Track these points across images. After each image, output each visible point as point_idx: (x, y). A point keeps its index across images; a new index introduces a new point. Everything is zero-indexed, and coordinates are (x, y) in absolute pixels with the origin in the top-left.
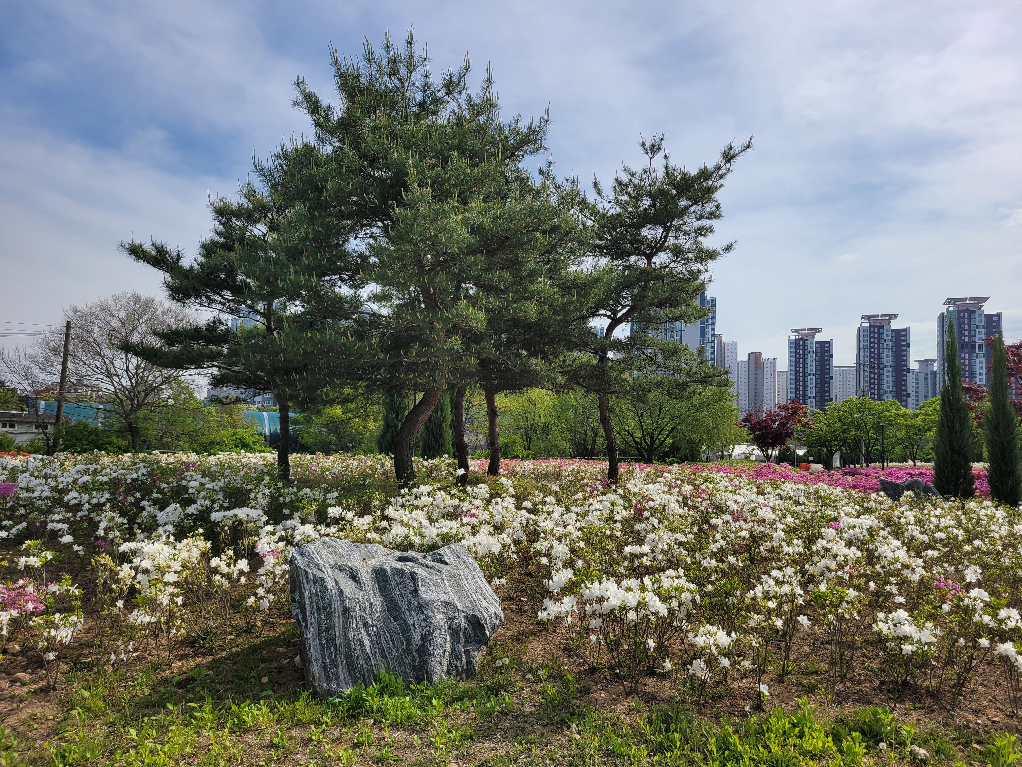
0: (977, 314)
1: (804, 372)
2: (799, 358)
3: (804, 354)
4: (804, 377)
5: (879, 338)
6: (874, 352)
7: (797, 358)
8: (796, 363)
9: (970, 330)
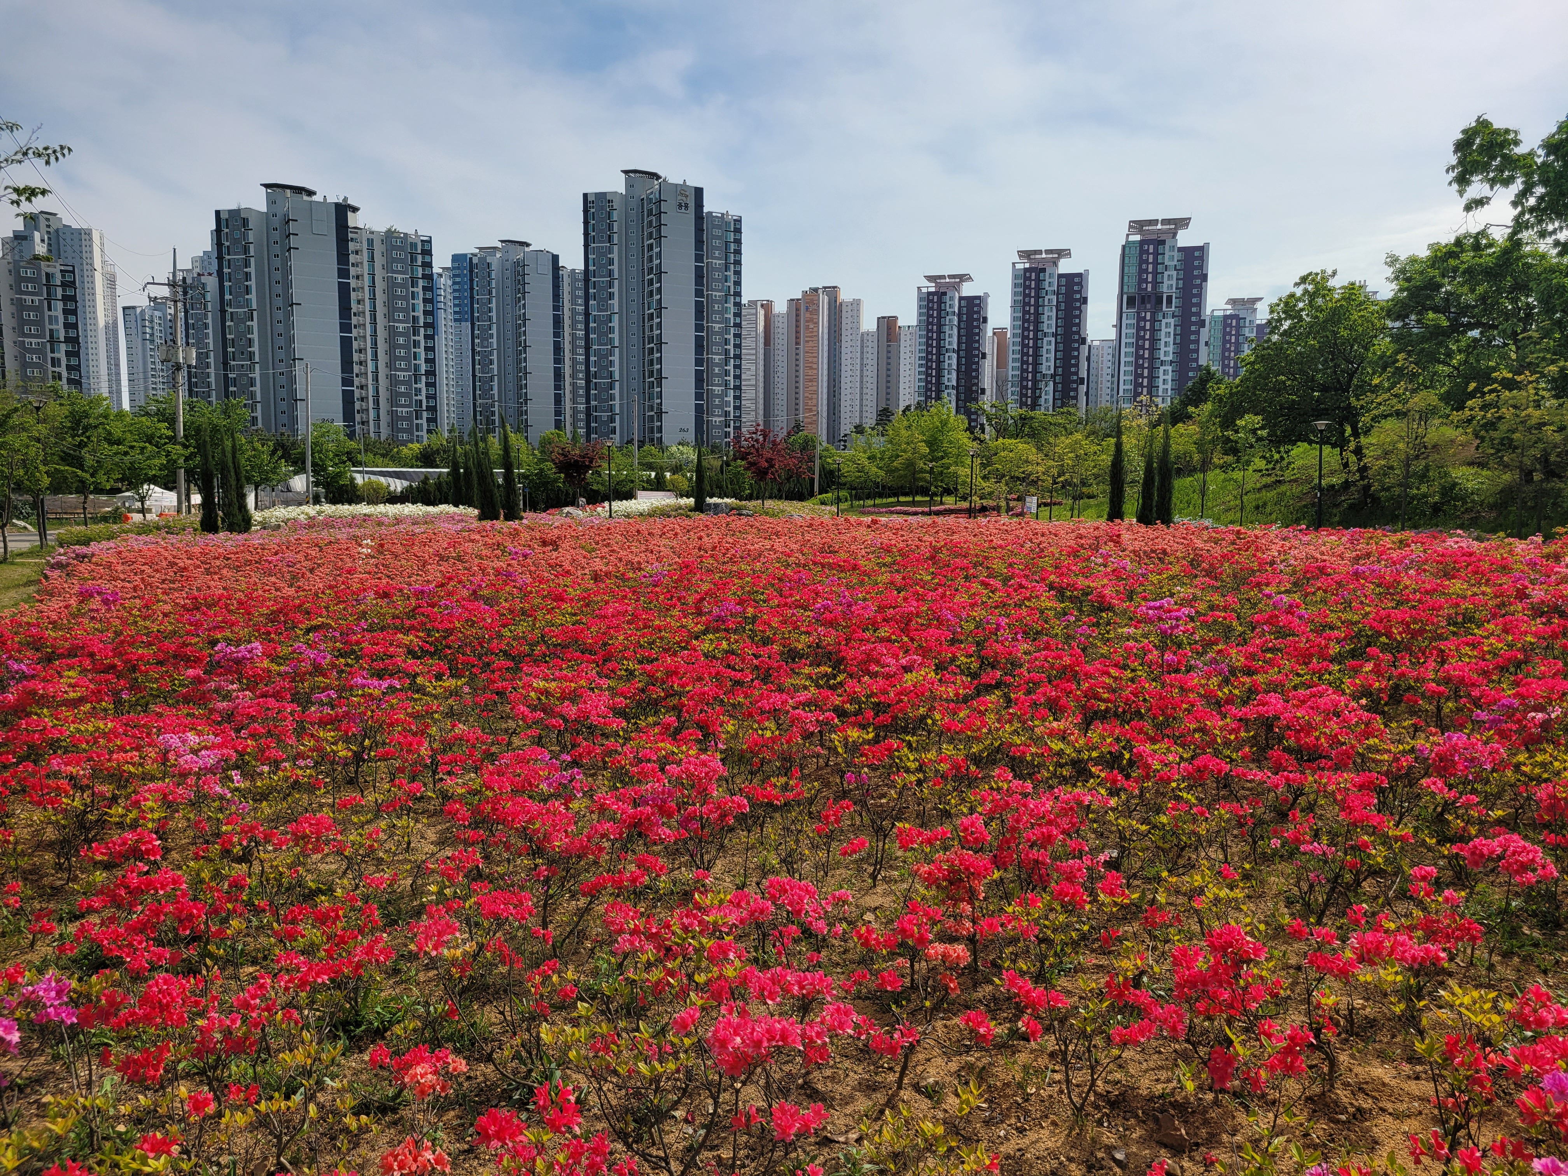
0: (1167, 246)
1: (939, 347)
2: (932, 324)
3: (940, 317)
4: (939, 354)
5: (1038, 288)
6: (1029, 312)
7: (929, 323)
8: (928, 331)
9: (1155, 273)
